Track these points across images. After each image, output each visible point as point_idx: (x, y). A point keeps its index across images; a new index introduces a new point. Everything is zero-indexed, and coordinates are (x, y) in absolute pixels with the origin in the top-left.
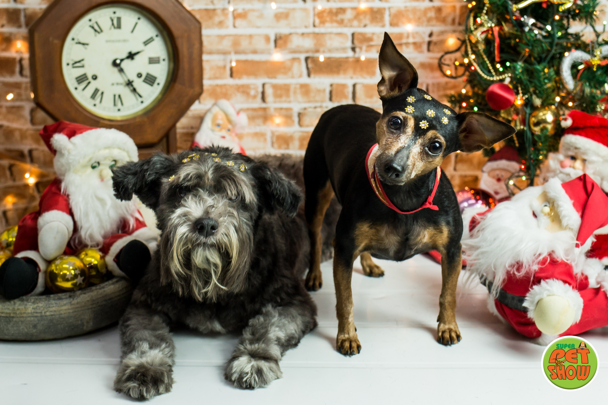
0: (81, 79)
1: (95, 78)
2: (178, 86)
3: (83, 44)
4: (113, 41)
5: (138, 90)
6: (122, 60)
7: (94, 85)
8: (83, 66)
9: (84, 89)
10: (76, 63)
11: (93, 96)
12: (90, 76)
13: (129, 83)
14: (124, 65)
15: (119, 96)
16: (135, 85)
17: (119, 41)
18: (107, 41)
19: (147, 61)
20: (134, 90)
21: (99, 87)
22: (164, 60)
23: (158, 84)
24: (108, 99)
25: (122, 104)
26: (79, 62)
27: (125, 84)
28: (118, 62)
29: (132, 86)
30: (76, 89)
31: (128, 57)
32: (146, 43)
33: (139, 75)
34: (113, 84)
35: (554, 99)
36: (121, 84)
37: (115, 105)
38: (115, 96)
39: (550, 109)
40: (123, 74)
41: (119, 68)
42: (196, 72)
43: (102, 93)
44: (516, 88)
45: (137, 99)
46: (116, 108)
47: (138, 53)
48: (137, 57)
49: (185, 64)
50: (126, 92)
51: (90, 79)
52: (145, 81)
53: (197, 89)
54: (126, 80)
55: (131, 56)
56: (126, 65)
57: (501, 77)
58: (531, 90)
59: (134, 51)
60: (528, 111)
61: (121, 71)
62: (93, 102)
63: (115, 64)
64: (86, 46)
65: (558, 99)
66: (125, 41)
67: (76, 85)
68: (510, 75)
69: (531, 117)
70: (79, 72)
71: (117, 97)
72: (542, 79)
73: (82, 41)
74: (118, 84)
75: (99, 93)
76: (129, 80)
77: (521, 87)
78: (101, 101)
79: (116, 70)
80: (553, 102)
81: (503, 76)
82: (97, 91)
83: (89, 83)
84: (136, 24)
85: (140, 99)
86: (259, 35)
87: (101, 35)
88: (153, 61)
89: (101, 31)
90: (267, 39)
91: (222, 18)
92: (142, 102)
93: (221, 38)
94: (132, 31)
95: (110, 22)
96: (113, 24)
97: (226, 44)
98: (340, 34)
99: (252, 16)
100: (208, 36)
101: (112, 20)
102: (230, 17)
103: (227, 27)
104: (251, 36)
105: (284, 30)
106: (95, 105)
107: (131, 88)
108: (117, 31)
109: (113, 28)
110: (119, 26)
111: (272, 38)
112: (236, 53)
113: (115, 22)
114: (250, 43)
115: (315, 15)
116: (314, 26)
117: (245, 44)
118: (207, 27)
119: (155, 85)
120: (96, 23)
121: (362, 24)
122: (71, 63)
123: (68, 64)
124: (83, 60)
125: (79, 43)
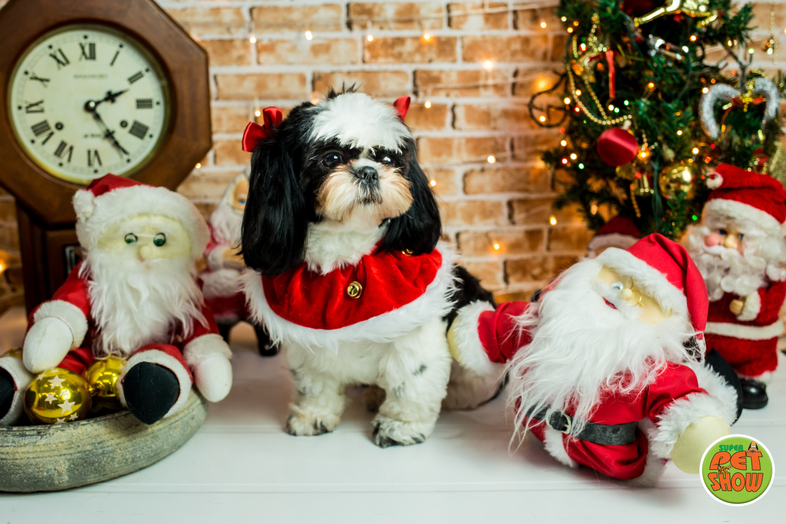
0: (40, 128)
1: (59, 126)
2: (176, 139)
3: (42, 80)
4: (85, 77)
5: (122, 144)
6: (97, 103)
7: (59, 137)
8: (42, 111)
9: (44, 143)
10: (31, 105)
11: (58, 152)
12: (52, 124)
13: (109, 135)
14: (101, 109)
15: (96, 153)
16: (117, 136)
17: (93, 76)
18: (76, 77)
19: (134, 104)
20: (116, 144)
21: (66, 140)
22: (158, 103)
23: (151, 136)
24: (80, 157)
25: (100, 163)
26: (37, 104)
27: (103, 135)
28: (92, 105)
29: (113, 138)
30: (32, 142)
31: (106, 99)
32: (132, 80)
33: (124, 124)
34: (86, 136)
35: (690, 151)
36: (98, 136)
37: (90, 164)
38: (89, 152)
39: (686, 164)
40: (99, 122)
41: (93, 114)
42: (202, 119)
43: (71, 148)
44: (639, 135)
45: (121, 157)
46: (92, 169)
47: (120, 93)
48: (119, 99)
49: (185, 108)
50: (105, 147)
51: (53, 129)
52: (131, 132)
53: (204, 143)
54: (104, 129)
55: (111, 97)
56: (104, 109)
57: (617, 121)
58: (660, 138)
59: (115, 90)
60: (656, 166)
61: (97, 117)
62: (58, 160)
63: (87, 108)
64: (46, 83)
65: (696, 151)
66: (101, 76)
67: (32, 136)
68: (630, 117)
69: (660, 175)
70: (36, 119)
71: (92, 154)
72: (674, 123)
73: (40, 76)
74: (93, 136)
75: (67, 148)
76: (108, 131)
77: (646, 133)
78: (69, 160)
79: (90, 116)
80: (690, 155)
81: (621, 119)
82: (63, 145)
83: (52, 134)
84: (118, 53)
85: (125, 157)
86: (292, 75)
87: (68, 67)
88: (143, 104)
89: (68, 62)
90: (302, 79)
91: (241, 52)
92: (129, 161)
93: (242, 78)
94: (112, 63)
95: (79, 51)
96: (84, 53)
97: (248, 87)
98: (397, 73)
99: (281, 49)
100: (224, 76)
101: (83, 48)
102: (253, 50)
103: (249, 64)
104: (280, 76)
105: (324, 68)
106: (61, 165)
107: (112, 142)
108: (90, 62)
109: (83, 58)
110: (92, 56)
111: (309, 78)
112: (261, 98)
113: (87, 50)
114: (280, 85)
115: (364, 47)
116: (364, 62)
117: (272, 87)
118: (222, 64)
119: (147, 137)
120: (60, 51)
121: (427, 59)
122: (24, 105)
123: (20, 108)
124: (42, 102)
125: (35, 78)
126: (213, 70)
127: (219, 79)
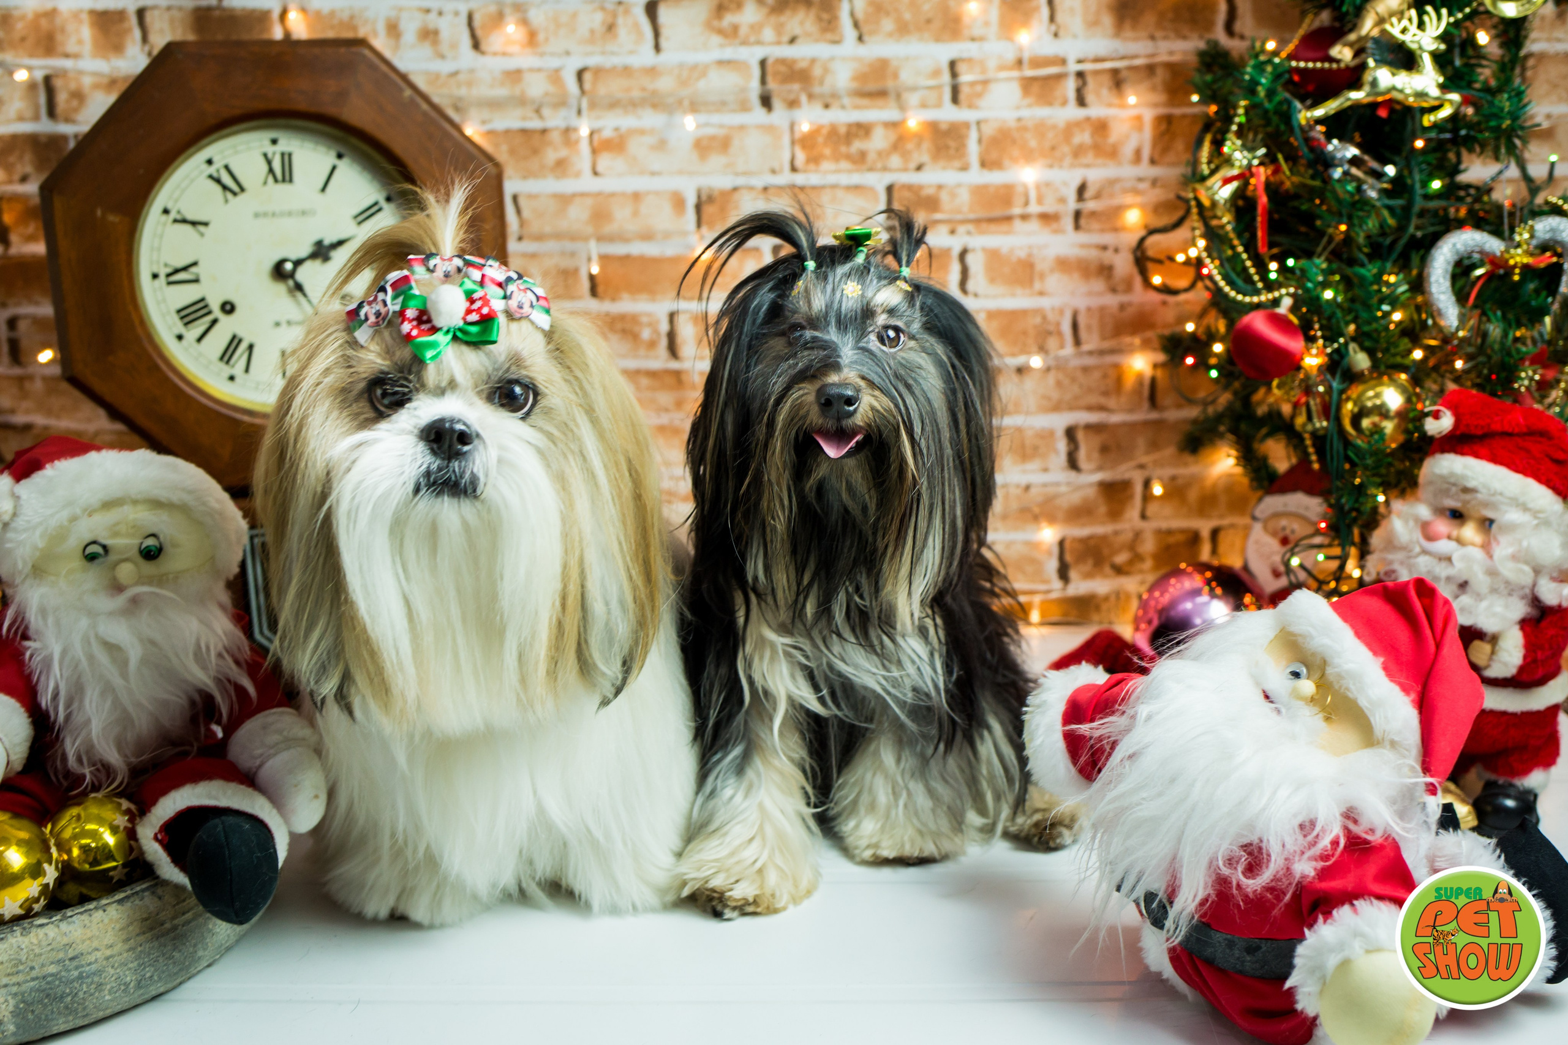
0: (192, 313)
1: (228, 308)
3: (195, 224)
4: (273, 215)
6: (298, 263)
7: (226, 327)
8: (196, 281)
9: (200, 340)
10: (177, 271)
11: (227, 356)
12: (215, 306)
14: (303, 275)
17: (289, 214)
18: (257, 215)
21: (241, 333)
24: (266, 364)
26: (186, 269)
28: (289, 266)
30: (180, 337)
31: (313, 256)
32: (361, 217)
34: (278, 324)
35: (1407, 355)
38: (283, 353)
39: (1394, 382)
40: (300, 299)
41: (291, 283)
43: (251, 347)
44: (1307, 324)
47: (339, 244)
48: (335, 255)
51: (217, 313)
55: (322, 251)
56: (310, 274)
57: (1270, 296)
58: (1347, 329)
59: (329, 239)
60: (1335, 383)
61: (299, 287)
62: (227, 371)
63: (279, 272)
64: (202, 228)
65: (1417, 354)
66: (304, 213)
67: (180, 328)
68: (1292, 290)
69: (1343, 400)
70: (186, 295)
72: (1374, 303)
73: (191, 216)
74: (289, 323)
75: (243, 346)
77: (1320, 322)
78: (247, 370)
79: (282, 287)
80: (1405, 363)
81: (1276, 294)
82: (235, 341)
83: (215, 322)
84: (333, 170)
86: (657, 193)
87: (242, 199)
89: (242, 189)
90: (678, 202)
91: (563, 153)
93: (565, 200)
94: (324, 187)
95: (263, 168)
96: (271, 171)
97: (577, 215)
98: (856, 188)
99: (637, 147)
100: (531, 197)
101: (269, 161)
102: (585, 148)
103: (578, 175)
104: (637, 197)
105: (720, 182)
106: (232, 378)
108: (283, 188)
109: (270, 180)
110: (287, 177)
111: (691, 201)
112: (600, 239)
113: (277, 165)
114: (636, 213)
115: (793, 143)
116: (794, 169)
117: (622, 217)
118: (527, 175)
120: (227, 169)
121: (913, 165)
122: (163, 272)
123: (155, 276)
124: (195, 264)
125: (184, 221)
126: (510, 187)
127: (522, 202)
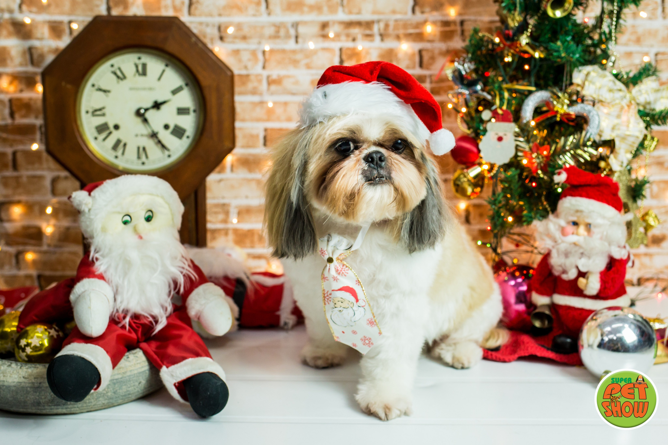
0: (102, 128)
1: (116, 127)
2: (206, 140)
3: (105, 91)
4: (138, 89)
5: (164, 142)
6: (146, 110)
7: (116, 135)
8: (104, 115)
9: (104, 139)
10: (96, 110)
11: (115, 147)
12: (111, 126)
13: (154, 135)
14: (149, 115)
15: (144, 149)
16: (161, 137)
17: (144, 89)
18: (131, 89)
19: (175, 111)
20: (159, 142)
21: (121, 138)
22: (193, 111)
23: (187, 137)
24: (131, 152)
25: (147, 157)
26: (100, 110)
27: (149, 135)
28: (142, 111)
29: (157, 137)
30: (96, 138)
31: (153, 107)
32: (175, 92)
33: (166, 127)
34: (137, 135)
36: (145, 136)
37: (139, 157)
38: (139, 148)
40: (146, 125)
41: (143, 118)
43: (125, 145)
45: (163, 153)
46: (140, 162)
47: (164, 103)
48: (163, 107)
50: (150, 144)
51: (112, 129)
52: (172, 133)
53: (227, 144)
54: (150, 131)
55: (157, 105)
56: (151, 115)
59: (160, 100)
61: (145, 121)
62: (114, 154)
63: (138, 113)
64: (108, 94)
66: (151, 89)
67: (96, 134)
70: (99, 121)
71: (141, 149)
73: (104, 87)
74: (142, 135)
75: (122, 145)
76: (153, 132)
78: (123, 153)
79: (139, 120)
82: (118, 142)
83: (110, 133)
84: (164, 71)
85: (167, 153)
87: (125, 82)
88: (182, 111)
89: (125, 77)
92: (169, 156)
94: (159, 79)
95: (134, 69)
96: (137, 71)
101: (137, 66)
106: (116, 157)
107: (156, 141)
108: (142, 78)
109: (137, 75)
110: (144, 73)
113: (140, 68)
119: (184, 138)
120: (120, 69)
122: (91, 110)
123: (87, 112)
124: (103, 108)
125: (100, 90)
